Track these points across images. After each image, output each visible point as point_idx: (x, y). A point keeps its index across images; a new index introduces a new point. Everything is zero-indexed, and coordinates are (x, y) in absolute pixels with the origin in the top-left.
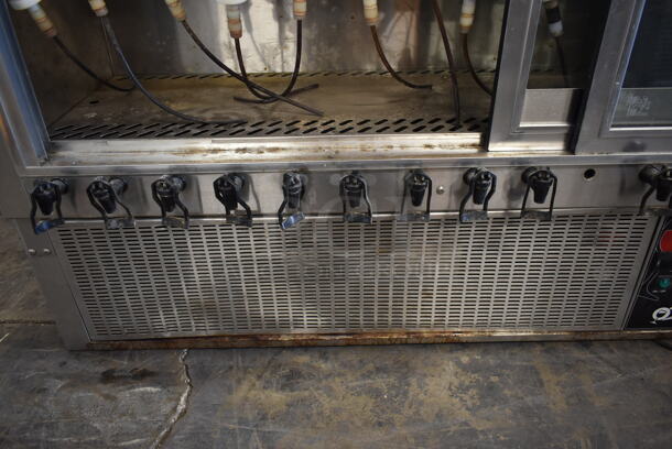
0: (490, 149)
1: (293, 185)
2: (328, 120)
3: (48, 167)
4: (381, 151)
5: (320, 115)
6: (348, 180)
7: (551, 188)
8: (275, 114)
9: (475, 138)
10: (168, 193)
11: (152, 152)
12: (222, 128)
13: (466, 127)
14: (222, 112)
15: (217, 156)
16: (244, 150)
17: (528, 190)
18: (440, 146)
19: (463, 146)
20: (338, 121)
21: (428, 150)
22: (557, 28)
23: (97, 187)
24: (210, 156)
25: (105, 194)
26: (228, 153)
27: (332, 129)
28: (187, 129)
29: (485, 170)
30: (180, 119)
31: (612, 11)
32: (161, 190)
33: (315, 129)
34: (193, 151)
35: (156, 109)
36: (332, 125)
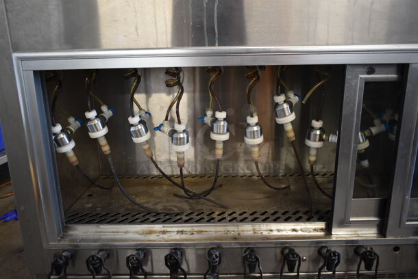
0: (333, 233)
1: (214, 259)
2: (232, 211)
3: (63, 243)
4: (265, 233)
5: (226, 208)
6: (248, 256)
7: (375, 262)
8: (200, 207)
9: (322, 225)
10: (136, 264)
11: (126, 232)
12: (168, 217)
13: (316, 218)
14: (167, 204)
15: (166, 236)
16: (182, 232)
17: (360, 262)
18: (301, 230)
19: (315, 230)
20: (238, 213)
21: (294, 233)
22: (366, 163)
23: (93, 259)
24: (162, 236)
25: (97, 263)
26: (172, 234)
27: (235, 218)
28: (147, 217)
29: (333, 250)
30: (142, 210)
31: (399, 159)
32: (132, 261)
33: (225, 218)
34: (151, 232)
35: (128, 202)
36: (234, 215)
